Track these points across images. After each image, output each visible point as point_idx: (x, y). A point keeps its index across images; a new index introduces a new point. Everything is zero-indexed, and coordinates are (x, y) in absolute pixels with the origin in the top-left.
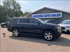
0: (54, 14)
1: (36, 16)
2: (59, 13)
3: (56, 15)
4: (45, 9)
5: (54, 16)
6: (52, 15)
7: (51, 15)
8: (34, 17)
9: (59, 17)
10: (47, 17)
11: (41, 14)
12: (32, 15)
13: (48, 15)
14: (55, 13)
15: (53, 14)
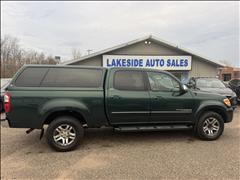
0: (174, 61)
1: (118, 62)
3: (179, 63)
5: (173, 64)
6: (169, 61)
9: (183, 68)
11: (138, 58)
13: (157, 60)
14: (175, 58)
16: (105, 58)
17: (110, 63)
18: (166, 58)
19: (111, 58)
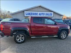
2: (51, 13)
3: (49, 14)
5: (48, 15)
7: (45, 14)
9: (51, 16)
14: (48, 13)
15: (47, 13)
16: (25, 12)
17: (27, 14)
18: (45, 13)
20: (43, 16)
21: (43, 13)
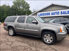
0: (64, 12)
1: (42, 14)
4: (53, 5)
5: (64, 13)
6: (61, 12)
8: (40, 15)
10: (55, 15)
11: (48, 12)
12: (38, 13)
13: (56, 12)
14: (65, 10)
17: (39, 15)
19: (39, 13)
20: (57, 15)
21: (57, 11)
